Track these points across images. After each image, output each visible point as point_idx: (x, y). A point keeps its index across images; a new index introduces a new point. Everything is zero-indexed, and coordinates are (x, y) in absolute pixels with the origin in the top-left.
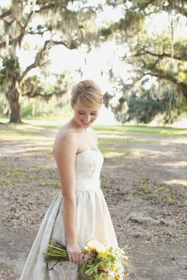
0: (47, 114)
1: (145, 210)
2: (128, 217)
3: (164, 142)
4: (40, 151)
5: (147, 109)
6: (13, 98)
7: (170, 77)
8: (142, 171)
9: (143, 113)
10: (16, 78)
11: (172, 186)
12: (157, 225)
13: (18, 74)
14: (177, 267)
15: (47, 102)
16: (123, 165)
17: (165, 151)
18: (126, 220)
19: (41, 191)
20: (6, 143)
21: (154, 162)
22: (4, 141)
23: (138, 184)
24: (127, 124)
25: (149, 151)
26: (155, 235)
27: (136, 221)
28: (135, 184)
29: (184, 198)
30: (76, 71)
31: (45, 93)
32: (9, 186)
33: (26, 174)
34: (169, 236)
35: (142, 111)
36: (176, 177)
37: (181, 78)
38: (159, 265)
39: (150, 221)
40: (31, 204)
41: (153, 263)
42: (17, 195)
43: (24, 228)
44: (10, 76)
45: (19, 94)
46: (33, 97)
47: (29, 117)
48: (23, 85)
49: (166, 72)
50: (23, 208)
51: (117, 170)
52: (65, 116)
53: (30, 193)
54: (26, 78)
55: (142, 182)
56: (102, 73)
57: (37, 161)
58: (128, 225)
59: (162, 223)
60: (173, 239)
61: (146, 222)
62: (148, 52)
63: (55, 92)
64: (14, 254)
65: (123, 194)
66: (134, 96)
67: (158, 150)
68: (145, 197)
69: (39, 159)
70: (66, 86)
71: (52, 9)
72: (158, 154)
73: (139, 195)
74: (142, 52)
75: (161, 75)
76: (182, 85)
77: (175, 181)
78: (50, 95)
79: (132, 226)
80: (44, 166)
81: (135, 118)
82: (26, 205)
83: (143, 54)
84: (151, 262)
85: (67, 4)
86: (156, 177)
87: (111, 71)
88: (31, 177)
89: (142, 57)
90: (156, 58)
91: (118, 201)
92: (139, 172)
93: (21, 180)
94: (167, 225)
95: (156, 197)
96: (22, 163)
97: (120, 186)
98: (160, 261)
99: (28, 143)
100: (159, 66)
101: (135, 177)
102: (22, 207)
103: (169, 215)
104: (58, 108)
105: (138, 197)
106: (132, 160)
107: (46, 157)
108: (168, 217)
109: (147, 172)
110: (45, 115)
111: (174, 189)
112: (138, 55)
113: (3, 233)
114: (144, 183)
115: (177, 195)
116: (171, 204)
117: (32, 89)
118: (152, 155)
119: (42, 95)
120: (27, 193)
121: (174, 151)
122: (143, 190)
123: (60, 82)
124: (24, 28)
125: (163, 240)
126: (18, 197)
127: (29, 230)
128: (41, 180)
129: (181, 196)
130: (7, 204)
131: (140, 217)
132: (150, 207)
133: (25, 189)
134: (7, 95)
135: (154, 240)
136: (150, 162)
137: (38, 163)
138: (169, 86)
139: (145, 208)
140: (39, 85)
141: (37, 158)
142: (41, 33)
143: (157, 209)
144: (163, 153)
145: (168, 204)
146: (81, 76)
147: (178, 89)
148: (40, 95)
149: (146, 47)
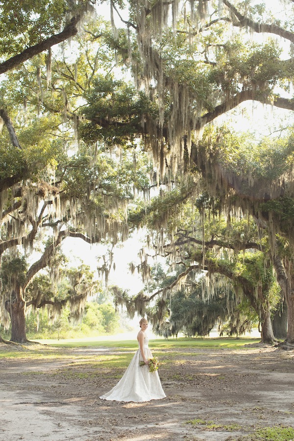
3: (213, 354)
4: (82, 365)
5: (200, 314)
6: (16, 311)
7: (224, 270)
9: (195, 319)
13: (22, 277)
15: (60, 313)
24: (172, 337)
26: (176, 387)
27: (167, 384)
30: (99, 269)
31: (55, 299)
35: (193, 316)
37: (240, 269)
39: (174, 383)
44: (12, 281)
45: (23, 303)
46: (39, 307)
48: (27, 291)
49: (218, 263)
54: (31, 281)
56: (132, 268)
62: (192, 240)
63: (69, 298)
70: (84, 288)
74: (185, 239)
75: (212, 267)
76: (241, 280)
78: (63, 302)
81: (184, 328)
83: (186, 242)
87: (144, 264)
89: (186, 245)
94: (184, 385)
100: (208, 256)
104: (72, 319)
112: (179, 243)
117: (39, 295)
119: (52, 303)
123: (76, 284)
124: (37, 223)
134: (6, 304)
138: (223, 282)
142: (54, 225)
144: (205, 362)
146: (107, 276)
147: (235, 286)
148: (50, 303)
149: (190, 232)
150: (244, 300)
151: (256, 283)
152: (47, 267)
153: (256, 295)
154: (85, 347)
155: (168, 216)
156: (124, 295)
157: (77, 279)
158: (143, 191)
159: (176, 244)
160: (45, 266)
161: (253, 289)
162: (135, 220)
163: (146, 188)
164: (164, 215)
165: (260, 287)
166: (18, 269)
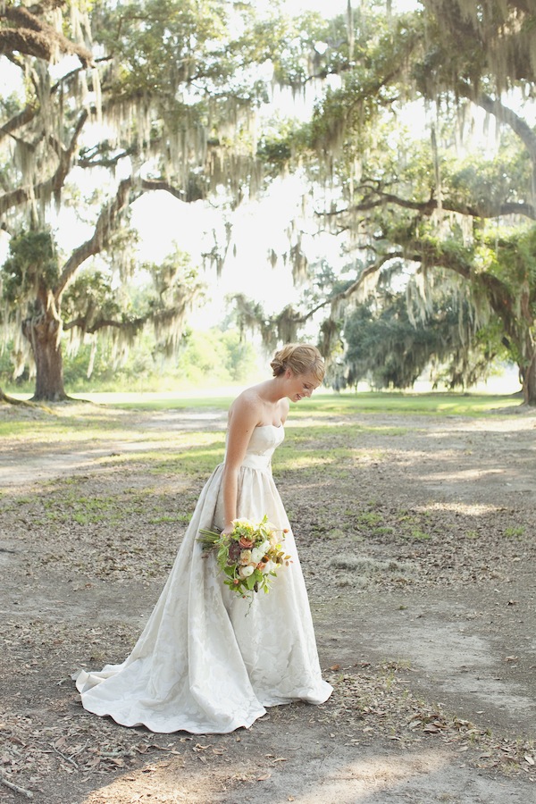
0: (129, 374)
1: (364, 552)
2: (329, 562)
3: (438, 431)
4: (131, 462)
5: (399, 348)
6: (42, 338)
7: (454, 260)
8: (370, 491)
9: (389, 358)
10: (48, 282)
11: (429, 514)
12: (383, 570)
13: (52, 272)
14: (406, 617)
15: (131, 342)
16: (328, 483)
17: (435, 450)
18: (324, 565)
19: (154, 532)
20: (45, 449)
21: (401, 473)
22: (37, 445)
23: (357, 513)
24: (349, 390)
25: (396, 451)
26: (377, 582)
27: (344, 566)
28: (350, 513)
29: (448, 531)
30: (205, 256)
31: (124, 316)
32: (86, 526)
33: (113, 505)
34: (401, 583)
35: (386, 353)
36: (444, 500)
37: (484, 260)
38: (375, 616)
39: (369, 564)
40: (141, 550)
41: (366, 614)
42: (109, 540)
43: (138, 583)
44: (31, 278)
45: (57, 323)
46: (91, 331)
47: (81, 382)
48: (65, 299)
49: (442, 246)
50: (127, 557)
51: (315, 492)
52: (177, 377)
53: (132, 535)
54: (72, 280)
55: (367, 509)
56: (273, 258)
57: (131, 482)
58: (329, 573)
59: (393, 568)
60: (408, 587)
61: (361, 565)
62: (391, 198)
63: (149, 315)
64: (131, 611)
65: (322, 530)
66: (363, 313)
67: (418, 450)
68: (369, 532)
69: (132, 478)
70: (179, 297)
71: (138, 103)
72: (416, 458)
73: (356, 529)
74: (377, 198)
75: (429, 256)
76: (486, 280)
77: (439, 506)
78: (139, 323)
79: (337, 573)
80: (150, 490)
81: (370, 374)
82: (132, 553)
83: (378, 203)
84: (362, 613)
85: (175, 90)
86: (398, 501)
87: (296, 250)
88: (128, 509)
89: (378, 210)
90: (414, 213)
91: (311, 542)
92: (362, 493)
93: (108, 515)
94: (402, 570)
95: (390, 532)
96: (96, 486)
97: (319, 518)
98: (378, 610)
99: (98, 448)
100: (422, 234)
101: (352, 503)
102: (125, 555)
103: (410, 557)
104: (160, 356)
105: (354, 533)
106: (350, 471)
107: (148, 474)
108: (407, 560)
109: (382, 493)
110: (123, 376)
111: (433, 518)
112: (365, 206)
113: (102, 589)
114: (370, 511)
115: (434, 528)
116: (417, 541)
117: (90, 309)
118: (399, 460)
119: (116, 324)
120: (127, 535)
121: (456, 450)
122: (365, 522)
123: (163, 288)
124: (68, 154)
125: (390, 589)
126: (111, 542)
127: (148, 584)
128: (149, 515)
129: (443, 528)
130: (94, 551)
131: (351, 559)
132: (376, 548)
133: (120, 530)
134: (24, 326)
135: (373, 588)
136: (393, 473)
137: (135, 485)
138: (453, 286)
139: (363, 549)
140: (108, 296)
141: (128, 476)
142: (111, 164)
143: (387, 550)
144: (430, 455)
145: (412, 541)
146: (219, 268)
147: (475, 292)
148: (112, 323)
149: (387, 185)
150: (491, 320)
151: (517, 287)
152: (104, 252)
153: (517, 310)
154: (180, 410)
155: (345, 127)
156: (256, 310)
157: (167, 280)
158: (290, 87)
159: (361, 208)
160: (98, 250)
161: (511, 300)
162: (277, 155)
163: (298, 81)
164: (336, 125)
165: (524, 295)
166: (42, 254)
